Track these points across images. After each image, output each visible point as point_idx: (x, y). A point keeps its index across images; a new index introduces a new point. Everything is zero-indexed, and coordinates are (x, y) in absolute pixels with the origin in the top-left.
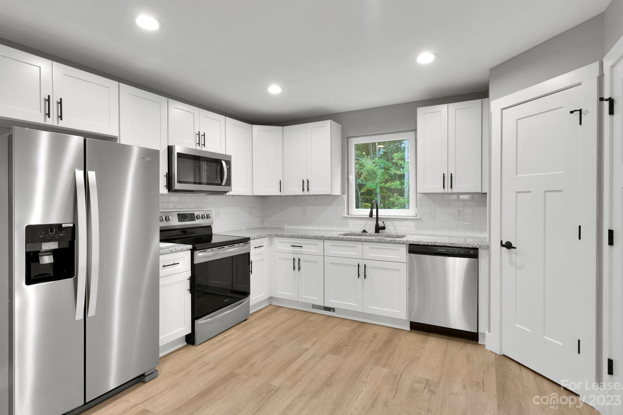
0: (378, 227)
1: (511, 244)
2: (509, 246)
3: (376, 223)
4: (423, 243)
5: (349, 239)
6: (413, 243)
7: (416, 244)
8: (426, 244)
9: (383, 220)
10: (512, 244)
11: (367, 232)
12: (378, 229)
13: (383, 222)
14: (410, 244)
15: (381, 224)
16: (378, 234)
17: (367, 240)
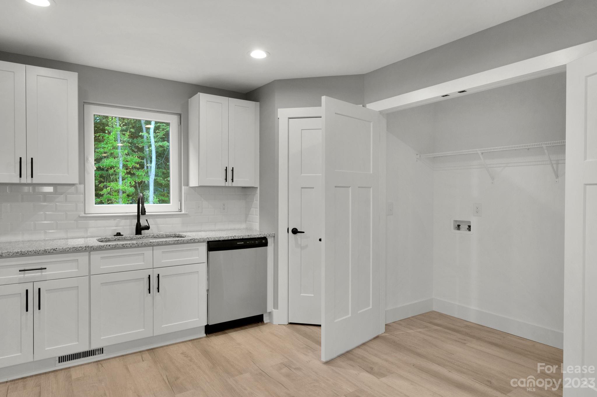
0: (141, 227)
1: (296, 229)
2: (295, 231)
3: (137, 222)
4: (224, 238)
5: (135, 246)
6: (214, 240)
7: (217, 240)
8: (226, 239)
9: (147, 218)
10: (298, 229)
11: (123, 235)
12: (139, 229)
13: (147, 220)
14: (208, 242)
15: (143, 223)
16: (141, 235)
17: (161, 243)
